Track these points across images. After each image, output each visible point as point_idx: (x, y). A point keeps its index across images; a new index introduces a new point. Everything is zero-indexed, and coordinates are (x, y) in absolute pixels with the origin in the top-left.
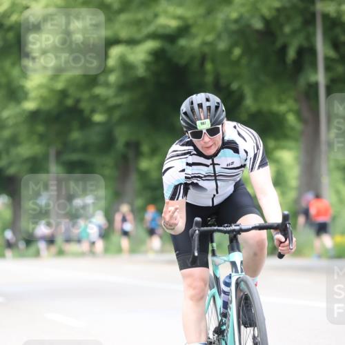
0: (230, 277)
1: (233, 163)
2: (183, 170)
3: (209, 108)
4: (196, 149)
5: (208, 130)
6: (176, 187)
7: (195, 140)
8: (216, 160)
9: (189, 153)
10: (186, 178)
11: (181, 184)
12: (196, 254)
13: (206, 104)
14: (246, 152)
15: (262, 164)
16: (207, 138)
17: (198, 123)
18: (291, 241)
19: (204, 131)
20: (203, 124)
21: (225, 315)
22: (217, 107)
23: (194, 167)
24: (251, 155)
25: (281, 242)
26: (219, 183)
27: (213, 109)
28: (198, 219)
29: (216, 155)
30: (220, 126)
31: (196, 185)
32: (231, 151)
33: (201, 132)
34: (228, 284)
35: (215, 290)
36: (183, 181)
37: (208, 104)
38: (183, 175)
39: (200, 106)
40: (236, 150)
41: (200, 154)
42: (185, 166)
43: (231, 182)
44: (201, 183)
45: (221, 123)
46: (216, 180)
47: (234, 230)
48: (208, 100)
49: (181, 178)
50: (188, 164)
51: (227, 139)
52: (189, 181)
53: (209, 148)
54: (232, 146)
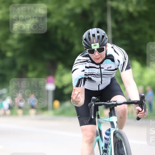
0: (109, 130)
1: (111, 67)
2: (84, 71)
3: (99, 37)
4: (91, 59)
5: (98, 49)
6: (80, 80)
7: (90, 55)
9: (87, 61)
10: (85, 75)
11: (82, 78)
13: (97, 35)
14: (119, 61)
16: (97, 53)
17: (92, 45)
18: (145, 110)
19: (96, 50)
20: (95, 46)
21: (105, 151)
22: (103, 36)
23: (90, 69)
24: (122, 63)
25: (139, 111)
26: (103, 78)
27: (101, 37)
28: (94, 98)
29: (102, 63)
30: (105, 47)
31: (91, 79)
33: (94, 50)
34: (108, 134)
35: (99, 137)
36: (84, 76)
37: (98, 34)
38: (83, 73)
39: (94, 35)
40: (113, 60)
42: (84, 68)
43: (109, 78)
44: (93, 78)
45: (105, 45)
46: (101, 77)
47: (113, 104)
48: (98, 32)
49: (82, 75)
50: (86, 67)
51: (108, 54)
52: (87, 77)
53: (98, 59)
54: (111, 58)
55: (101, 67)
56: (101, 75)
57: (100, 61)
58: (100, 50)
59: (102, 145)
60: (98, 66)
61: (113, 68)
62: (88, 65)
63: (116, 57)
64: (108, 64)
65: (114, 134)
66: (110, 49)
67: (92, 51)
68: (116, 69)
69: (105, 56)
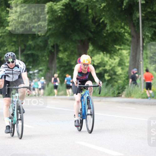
0: (15, 100)
2: (4, 72)
4: (8, 66)
5: (12, 62)
6: (2, 76)
7: (8, 64)
8: (13, 69)
9: (6, 67)
10: (5, 74)
12: (7, 93)
13: (11, 55)
14: (21, 68)
15: (25, 71)
16: (11, 64)
17: (9, 60)
19: (10, 62)
20: (10, 60)
21: (14, 110)
22: (14, 56)
23: (7, 71)
24: (22, 69)
28: (7, 85)
29: (13, 68)
31: (8, 76)
32: (17, 68)
34: (15, 102)
35: (12, 104)
37: (12, 55)
38: (4, 73)
39: (10, 55)
40: (18, 67)
41: (9, 68)
42: (5, 71)
44: (9, 75)
45: (15, 60)
46: (13, 75)
48: (12, 54)
50: (6, 70)
51: (16, 64)
52: (6, 74)
53: (11, 66)
54: (18, 66)
55: (13, 70)
56: (13, 74)
57: (12, 67)
58: (13, 62)
59: (13, 107)
60: (12, 70)
61: (18, 71)
62: (7, 69)
63: (20, 66)
64: (16, 69)
65: (17, 101)
66: (17, 62)
67: (9, 63)
68: (19, 72)
69: (14, 66)
